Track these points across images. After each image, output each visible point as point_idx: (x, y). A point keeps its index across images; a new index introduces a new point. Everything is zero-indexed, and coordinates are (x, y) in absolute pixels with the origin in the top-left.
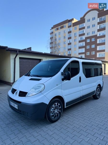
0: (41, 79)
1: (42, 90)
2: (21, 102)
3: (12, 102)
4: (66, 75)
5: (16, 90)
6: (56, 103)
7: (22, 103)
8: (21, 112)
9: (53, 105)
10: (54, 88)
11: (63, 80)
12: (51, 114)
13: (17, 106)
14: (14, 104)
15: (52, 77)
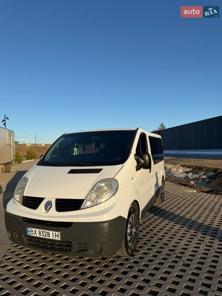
0: (102, 169)
1: (116, 191)
2: (71, 223)
3: (34, 229)
5: (44, 198)
7: (73, 224)
8: (70, 246)
10: (130, 186)
11: (138, 169)
13: (59, 233)
14: (47, 231)
15: (123, 163)
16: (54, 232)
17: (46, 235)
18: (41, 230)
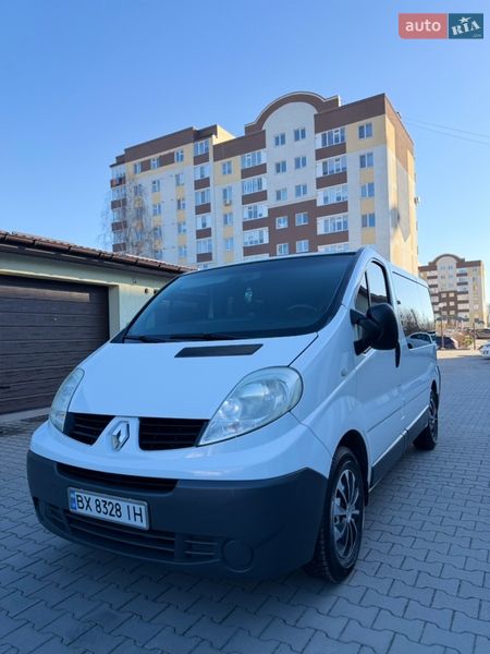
0: (261, 345)
1: (294, 402)
2: (174, 482)
3: (85, 495)
4: (374, 320)
5: (109, 418)
6: (346, 472)
7: (178, 486)
8: (171, 543)
9: (340, 483)
10: (336, 390)
11: (360, 348)
12: (337, 534)
13: (143, 508)
14: (114, 502)
15: (317, 331)
16: (131, 505)
17: (114, 513)
18: (100, 499)
